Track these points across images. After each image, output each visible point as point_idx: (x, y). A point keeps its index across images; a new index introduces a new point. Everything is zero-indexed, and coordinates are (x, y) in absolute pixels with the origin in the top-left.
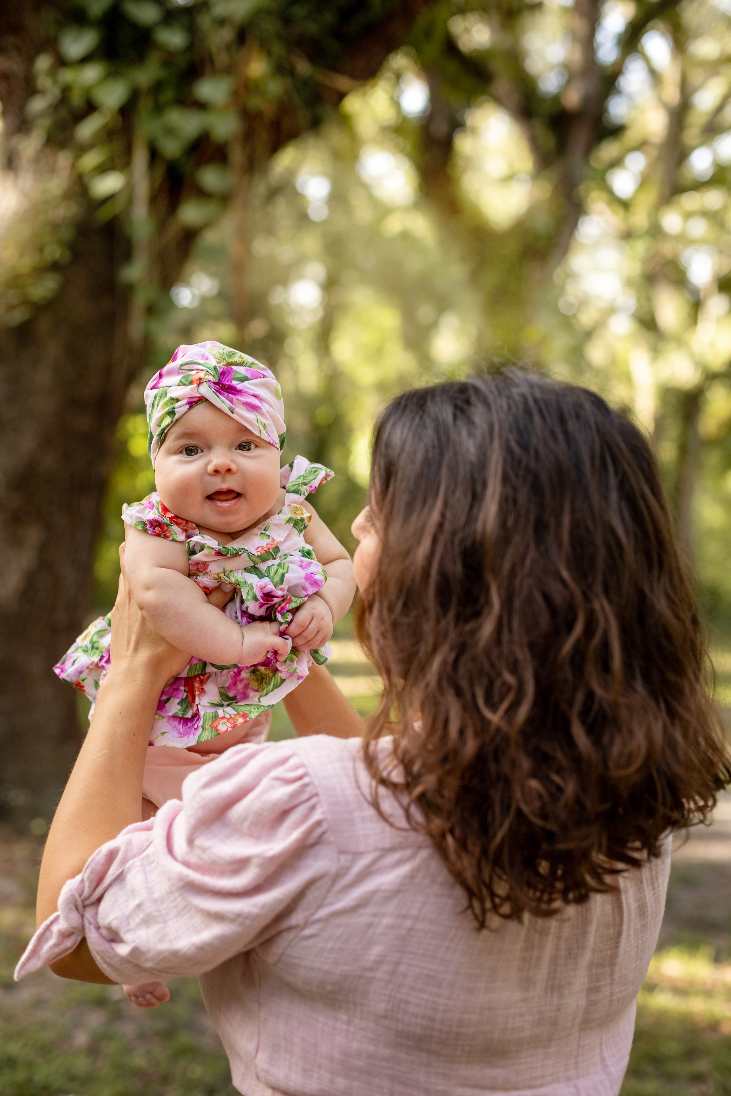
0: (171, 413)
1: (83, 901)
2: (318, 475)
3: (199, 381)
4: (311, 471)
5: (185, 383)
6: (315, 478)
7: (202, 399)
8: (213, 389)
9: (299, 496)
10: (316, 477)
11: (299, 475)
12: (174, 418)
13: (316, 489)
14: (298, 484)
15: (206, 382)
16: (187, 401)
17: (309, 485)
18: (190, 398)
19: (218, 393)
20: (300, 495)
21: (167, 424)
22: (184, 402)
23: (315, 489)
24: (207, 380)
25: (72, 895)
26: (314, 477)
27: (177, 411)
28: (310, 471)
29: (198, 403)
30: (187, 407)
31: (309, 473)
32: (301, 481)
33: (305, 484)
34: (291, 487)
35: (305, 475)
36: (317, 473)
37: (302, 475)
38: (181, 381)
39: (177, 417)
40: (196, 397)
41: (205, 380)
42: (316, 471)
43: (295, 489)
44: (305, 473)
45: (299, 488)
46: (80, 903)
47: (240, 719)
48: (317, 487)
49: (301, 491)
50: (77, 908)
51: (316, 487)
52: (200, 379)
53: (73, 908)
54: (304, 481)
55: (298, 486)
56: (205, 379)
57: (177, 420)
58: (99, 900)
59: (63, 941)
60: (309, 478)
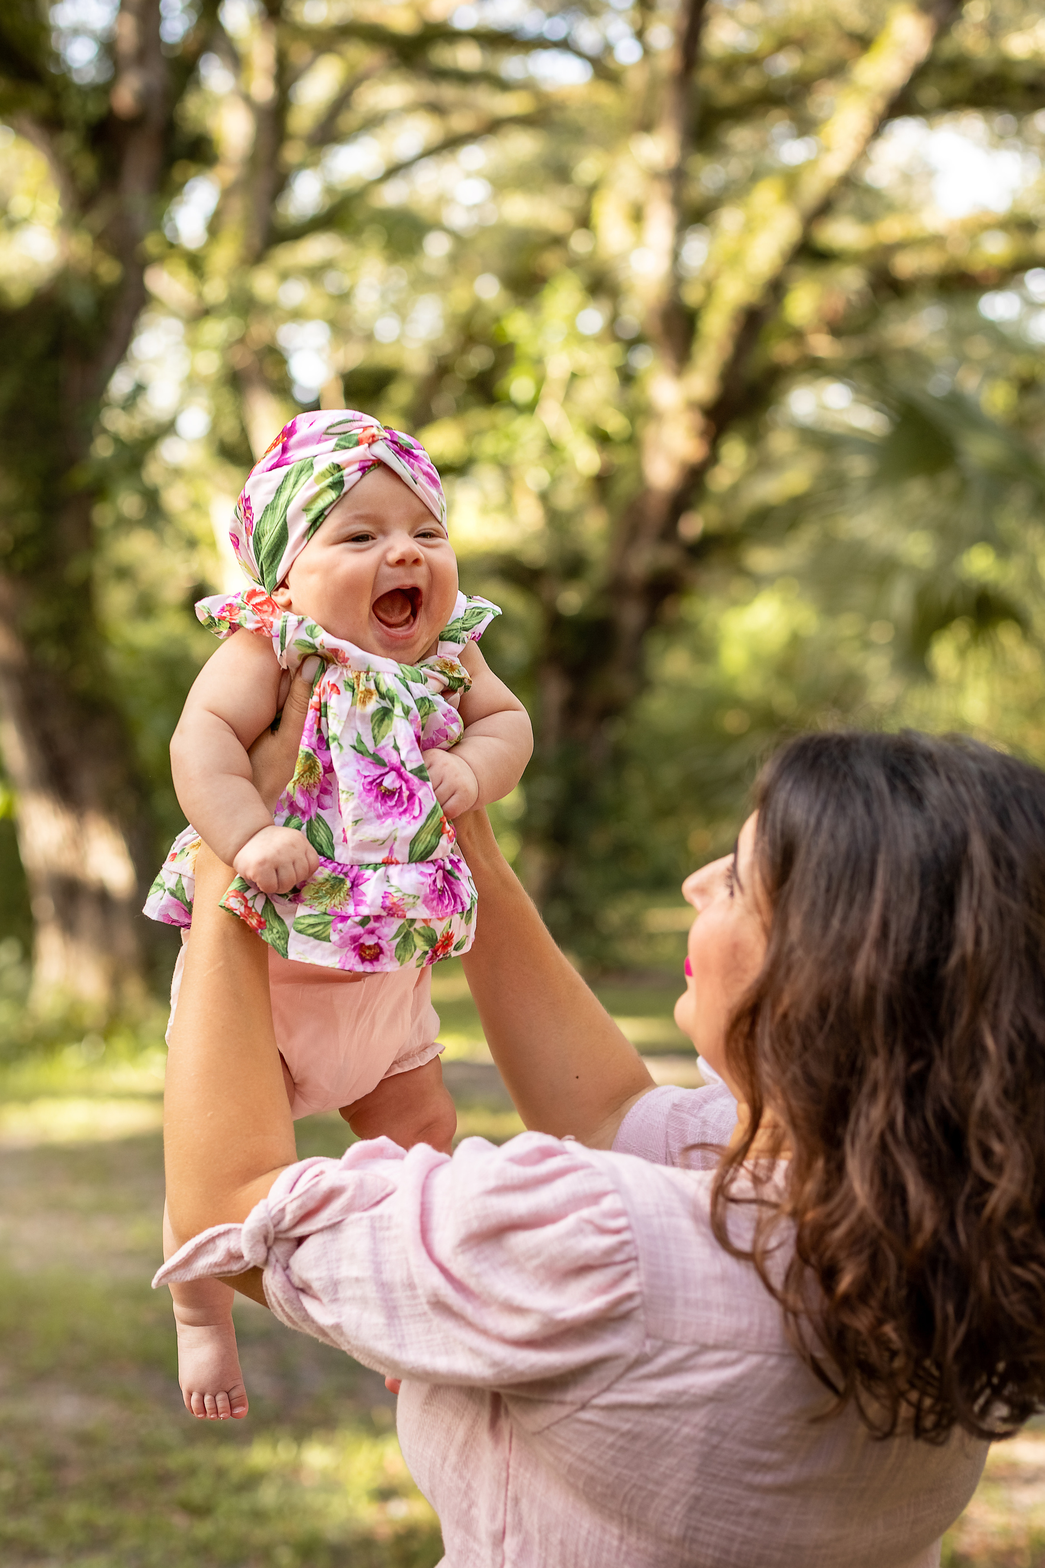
0: (338, 484)
1: (276, 1233)
2: (484, 617)
3: (371, 439)
4: (474, 613)
5: (347, 445)
6: (480, 622)
7: (380, 464)
8: (392, 450)
9: (457, 644)
10: (481, 620)
11: (457, 618)
12: (342, 490)
13: (481, 636)
14: (456, 629)
15: (381, 439)
16: (359, 466)
17: (471, 631)
18: (361, 461)
19: (397, 455)
20: (459, 643)
21: (331, 500)
22: (356, 466)
23: (479, 636)
24: (383, 438)
25: (266, 1225)
26: (478, 621)
27: (347, 481)
28: (472, 613)
29: (372, 468)
30: (360, 473)
31: (470, 616)
32: (459, 625)
33: (466, 630)
34: (446, 633)
35: (465, 618)
36: (482, 615)
37: (461, 617)
38: (337, 445)
39: (345, 489)
40: (369, 460)
41: (380, 438)
42: (480, 613)
43: (452, 636)
44: (465, 615)
45: (456, 634)
46: (271, 1236)
47: (256, 921)
48: (482, 633)
49: (459, 638)
50: (266, 1239)
51: (480, 634)
52: (373, 436)
53: (262, 1240)
54: (464, 626)
55: (456, 632)
56: (381, 436)
57: (345, 494)
58: (300, 1241)
59: (228, 1262)
60: (471, 622)
